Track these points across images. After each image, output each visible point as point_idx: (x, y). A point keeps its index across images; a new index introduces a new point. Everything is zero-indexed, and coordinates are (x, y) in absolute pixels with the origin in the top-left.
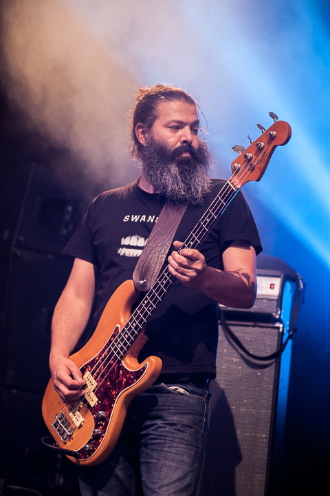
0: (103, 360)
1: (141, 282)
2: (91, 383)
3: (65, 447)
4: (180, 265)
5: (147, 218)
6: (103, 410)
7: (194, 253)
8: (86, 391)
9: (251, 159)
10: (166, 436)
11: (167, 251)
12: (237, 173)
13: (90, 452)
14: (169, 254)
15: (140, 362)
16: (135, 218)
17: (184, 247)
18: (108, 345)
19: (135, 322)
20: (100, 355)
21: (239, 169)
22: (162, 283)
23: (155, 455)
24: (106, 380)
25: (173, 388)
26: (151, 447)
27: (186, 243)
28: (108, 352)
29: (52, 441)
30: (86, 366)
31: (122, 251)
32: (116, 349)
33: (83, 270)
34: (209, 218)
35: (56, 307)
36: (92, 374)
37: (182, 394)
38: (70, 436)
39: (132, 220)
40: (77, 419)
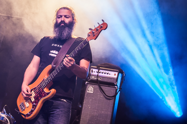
0: (38, 88)
1: (54, 66)
2: (34, 94)
3: (22, 113)
4: (67, 61)
5: (60, 46)
6: (35, 103)
7: (71, 59)
8: (32, 97)
9: (94, 33)
10: (60, 115)
11: (64, 57)
12: (89, 36)
13: (29, 115)
14: (64, 58)
15: (49, 90)
16: (56, 45)
17: (69, 56)
18: (40, 83)
19: (50, 78)
20: (37, 86)
21: (90, 35)
22: (60, 67)
23: (56, 120)
24: (38, 94)
25: (62, 100)
26: (54, 117)
27: (70, 56)
28: (40, 86)
29: (18, 110)
30: (33, 89)
31: (50, 54)
32: (43, 85)
33: (36, 59)
34: (78, 49)
35: (26, 70)
36: (34, 92)
37: (65, 102)
38: (24, 110)
39: (55, 46)
40: (27, 104)
